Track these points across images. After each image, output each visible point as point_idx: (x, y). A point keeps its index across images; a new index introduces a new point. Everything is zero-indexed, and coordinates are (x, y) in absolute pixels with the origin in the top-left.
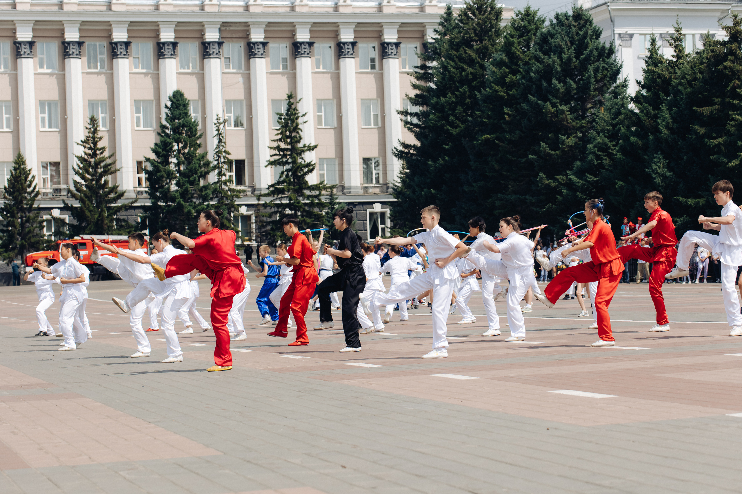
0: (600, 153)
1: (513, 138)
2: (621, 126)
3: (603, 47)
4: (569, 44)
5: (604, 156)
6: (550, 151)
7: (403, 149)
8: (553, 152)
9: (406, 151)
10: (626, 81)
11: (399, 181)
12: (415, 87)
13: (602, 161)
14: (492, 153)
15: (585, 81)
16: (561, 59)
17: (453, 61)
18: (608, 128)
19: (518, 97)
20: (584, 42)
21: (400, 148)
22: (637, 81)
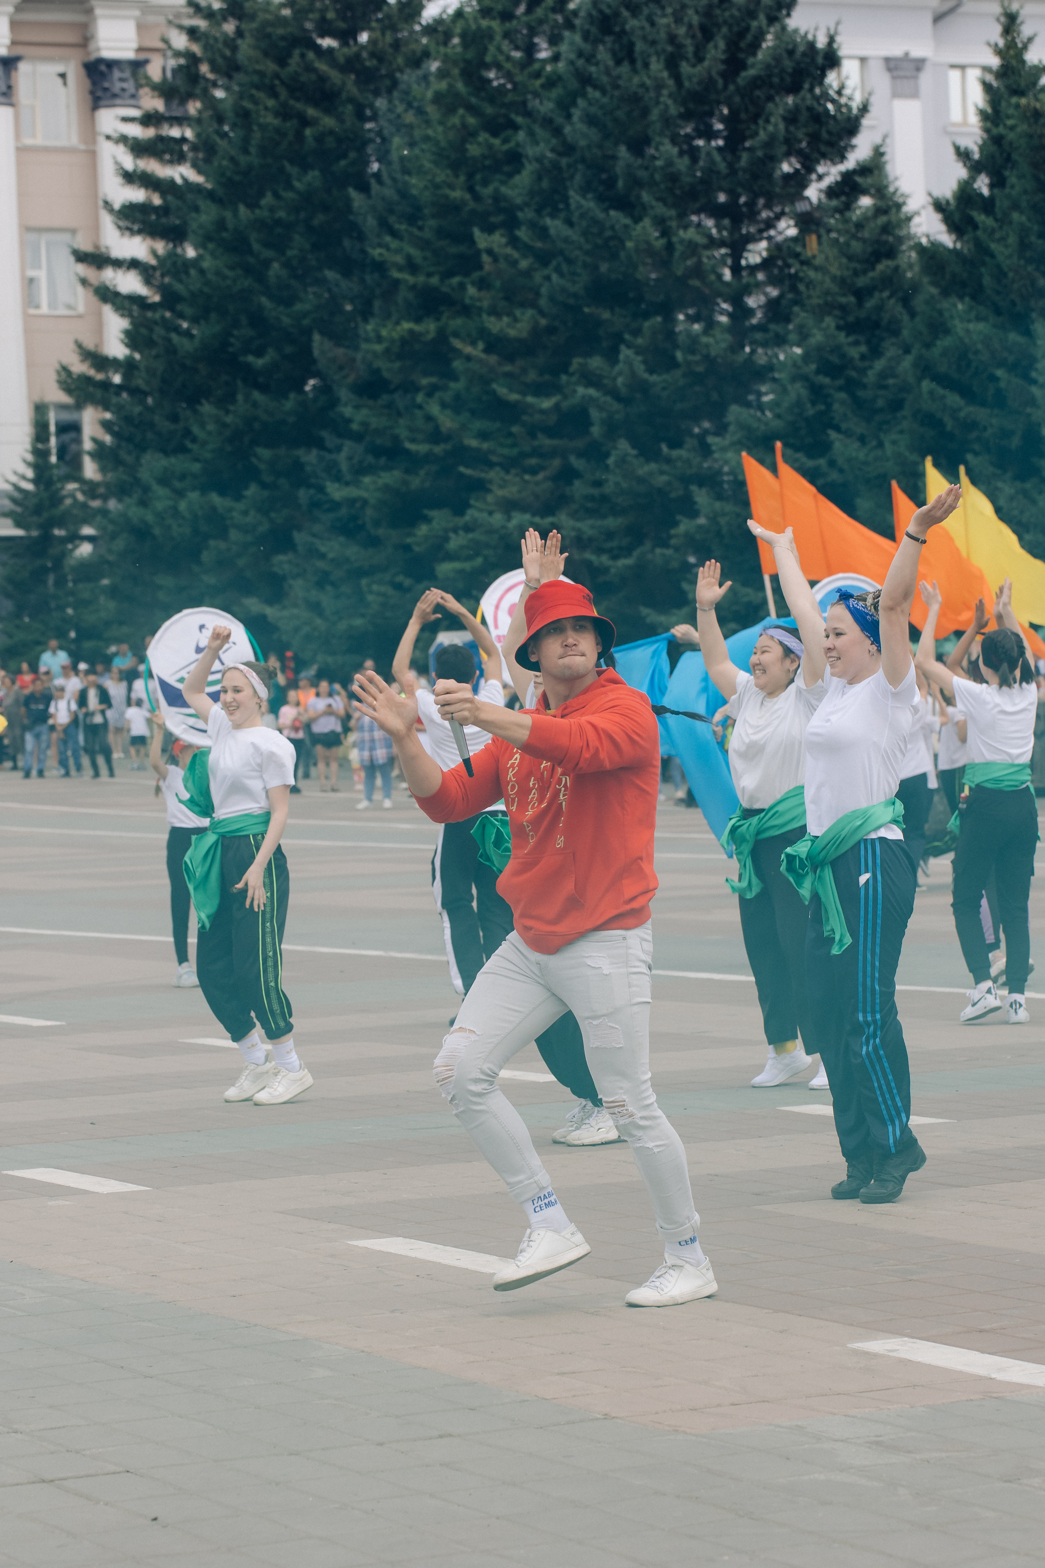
0: (826, 381)
1: (512, 333)
2: (886, 294)
3: (811, 45)
4: (699, 35)
5: (840, 389)
6: (646, 376)
7: (92, 372)
8: (654, 378)
9: (100, 377)
10: (878, 153)
11: (30, 473)
12: (129, 177)
13: (829, 406)
14: (425, 381)
15: (760, 153)
16: (677, 77)
17: (274, 95)
18: (843, 300)
19: (519, 201)
20: (748, 29)
21: (79, 367)
22: (957, 149)
